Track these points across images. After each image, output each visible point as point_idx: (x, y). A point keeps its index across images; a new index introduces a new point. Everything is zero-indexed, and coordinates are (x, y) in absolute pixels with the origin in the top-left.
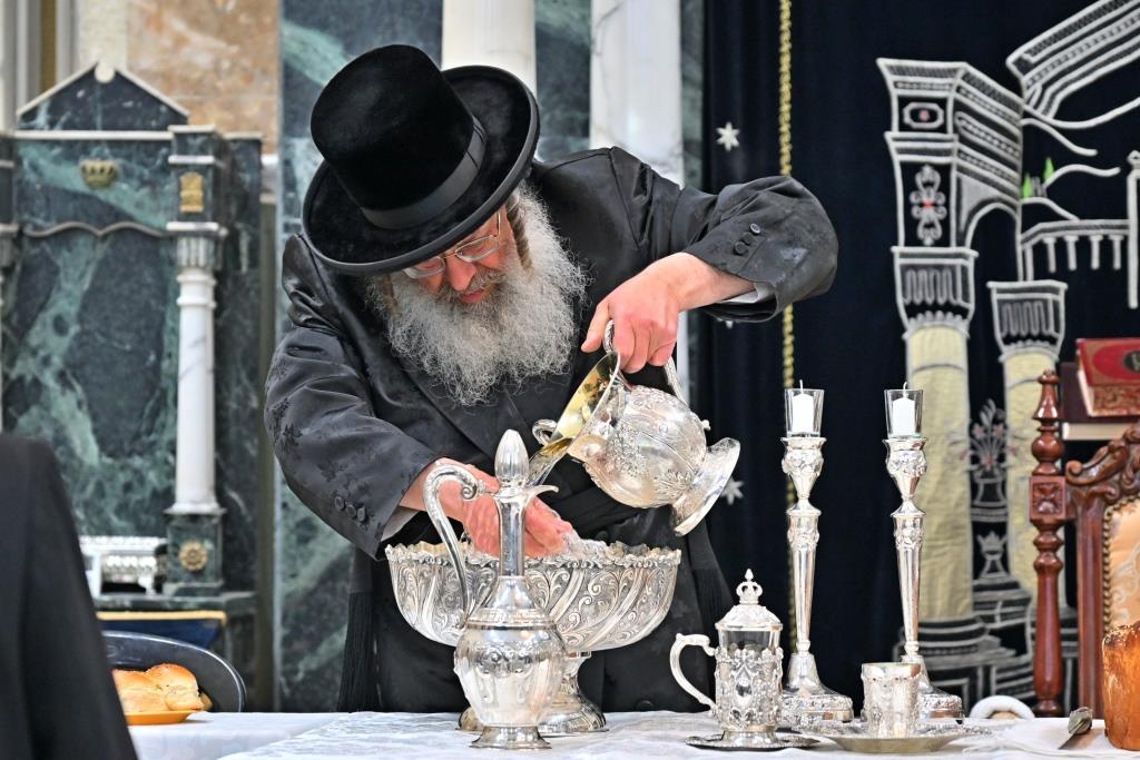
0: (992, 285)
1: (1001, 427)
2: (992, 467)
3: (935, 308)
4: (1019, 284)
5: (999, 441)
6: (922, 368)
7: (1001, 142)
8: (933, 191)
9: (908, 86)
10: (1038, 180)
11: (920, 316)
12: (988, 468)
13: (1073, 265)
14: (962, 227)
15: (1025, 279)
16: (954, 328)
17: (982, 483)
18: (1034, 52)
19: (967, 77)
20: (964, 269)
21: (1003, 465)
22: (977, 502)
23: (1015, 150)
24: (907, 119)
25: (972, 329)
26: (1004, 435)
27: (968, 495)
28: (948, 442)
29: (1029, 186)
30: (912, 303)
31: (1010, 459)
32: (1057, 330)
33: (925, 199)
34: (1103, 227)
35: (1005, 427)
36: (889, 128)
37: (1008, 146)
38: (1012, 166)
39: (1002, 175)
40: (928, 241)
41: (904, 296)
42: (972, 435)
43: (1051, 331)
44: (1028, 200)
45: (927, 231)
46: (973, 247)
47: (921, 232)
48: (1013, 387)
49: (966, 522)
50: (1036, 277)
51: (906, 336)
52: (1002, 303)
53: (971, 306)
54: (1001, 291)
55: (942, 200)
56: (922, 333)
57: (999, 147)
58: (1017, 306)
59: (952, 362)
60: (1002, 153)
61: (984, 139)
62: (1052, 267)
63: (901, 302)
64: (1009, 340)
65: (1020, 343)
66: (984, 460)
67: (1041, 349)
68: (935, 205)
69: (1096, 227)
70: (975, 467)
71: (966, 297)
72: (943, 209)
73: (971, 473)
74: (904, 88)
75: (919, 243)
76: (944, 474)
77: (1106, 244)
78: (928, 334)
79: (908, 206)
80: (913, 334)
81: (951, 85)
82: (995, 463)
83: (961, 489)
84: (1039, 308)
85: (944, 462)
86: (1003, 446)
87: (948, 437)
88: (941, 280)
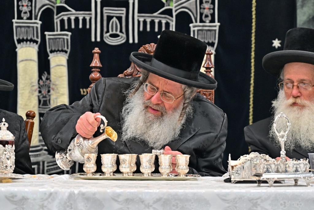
0: (46, 33)
1: (48, 81)
2: (46, 95)
3: (27, 40)
4: (55, 33)
6: (22, 61)
11: (22, 43)
12: (44, 95)
13: (73, 26)
14: (36, 14)
15: (57, 31)
16: (33, 47)
17: (42, 100)
20: (37, 28)
21: (49, 94)
25: (40, 48)
26: (50, 84)
27: (37, 104)
28: (31, 86)
29: (59, 0)
30: (19, 39)
31: (52, 92)
32: (68, 48)
33: (24, 4)
34: (83, 14)
35: (50, 81)
40: (25, 18)
41: (17, 36)
42: (39, 84)
43: (66, 49)
44: (58, 4)
45: (24, 15)
46: (40, 20)
47: (22, 15)
48: (53, 67)
49: (37, 113)
50: (61, 30)
51: (17, 50)
52: (49, 39)
53: (39, 40)
54: (49, 35)
55: (30, 4)
56: (22, 49)
58: (55, 40)
59: (32, 59)
62: (66, 27)
63: (15, 38)
64: (52, 52)
65: (55, 53)
66: (43, 92)
67: (62, 55)
69: (81, 14)
70: (40, 94)
71: (37, 37)
72: (30, 7)
73: (39, 96)
75: (22, 19)
76: (29, 97)
77: (84, 20)
78: (24, 49)
79: (18, 6)
80: (19, 49)
82: (47, 93)
83: (35, 102)
84: (62, 41)
85: (29, 92)
86: (49, 87)
87: (31, 84)
88: (29, 31)
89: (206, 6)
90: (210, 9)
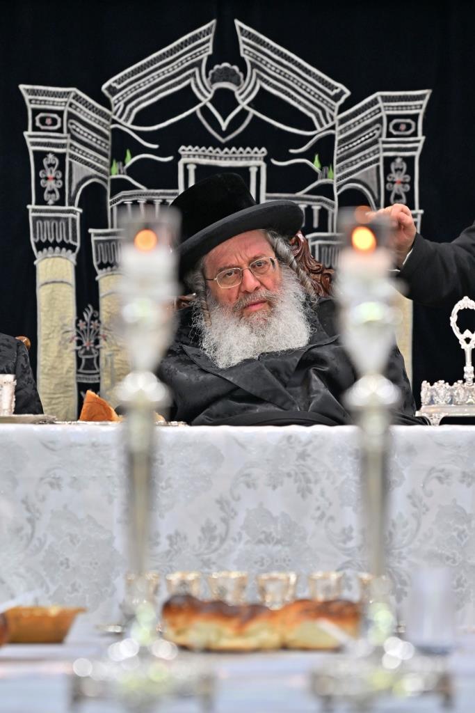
0: (91, 231)
1: (96, 321)
2: (90, 348)
3: (54, 245)
4: (109, 230)
5: (95, 331)
6: (46, 283)
7: (97, 140)
8: (54, 170)
9: (38, 102)
10: (121, 164)
11: (45, 250)
12: (88, 348)
14: (72, 194)
15: (112, 227)
16: (67, 259)
17: (84, 358)
18: (119, 82)
19: (76, 97)
20: (74, 220)
21: (97, 347)
22: (81, 370)
23: (107, 144)
24: (38, 124)
25: (78, 259)
26: (98, 327)
27: (75, 366)
28: (62, 331)
29: (115, 168)
30: (40, 241)
31: (102, 343)
33: (49, 175)
34: (163, 194)
35: (99, 322)
36: (27, 130)
37: (102, 142)
38: (105, 155)
39: (98, 161)
40: (51, 202)
41: (35, 237)
42: (78, 328)
44: (114, 176)
45: (50, 195)
46: (79, 206)
47: (46, 196)
48: (103, 297)
49: (73, 383)
51: (35, 263)
52: (97, 242)
53: (78, 244)
54: (97, 235)
55: (60, 175)
56: (47, 260)
57: (96, 143)
58: (107, 244)
59: (65, 280)
60: (98, 147)
61: (87, 137)
63: (32, 240)
64: (102, 266)
65: (109, 268)
66: (85, 344)
68: (55, 179)
69: (159, 194)
70: (80, 347)
71: (74, 239)
72: (61, 182)
73: (77, 351)
74: (36, 104)
75: (45, 203)
76: (59, 352)
77: (164, 205)
78: (50, 262)
79: (38, 179)
80: (39, 262)
81: (66, 102)
82: (92, 345)
83: (70, 361)
85: (60, 343)
86: (98, 334)
87: (62, 329)
88: (59, 228)
89: (397, 177)
90: (403, 183)
